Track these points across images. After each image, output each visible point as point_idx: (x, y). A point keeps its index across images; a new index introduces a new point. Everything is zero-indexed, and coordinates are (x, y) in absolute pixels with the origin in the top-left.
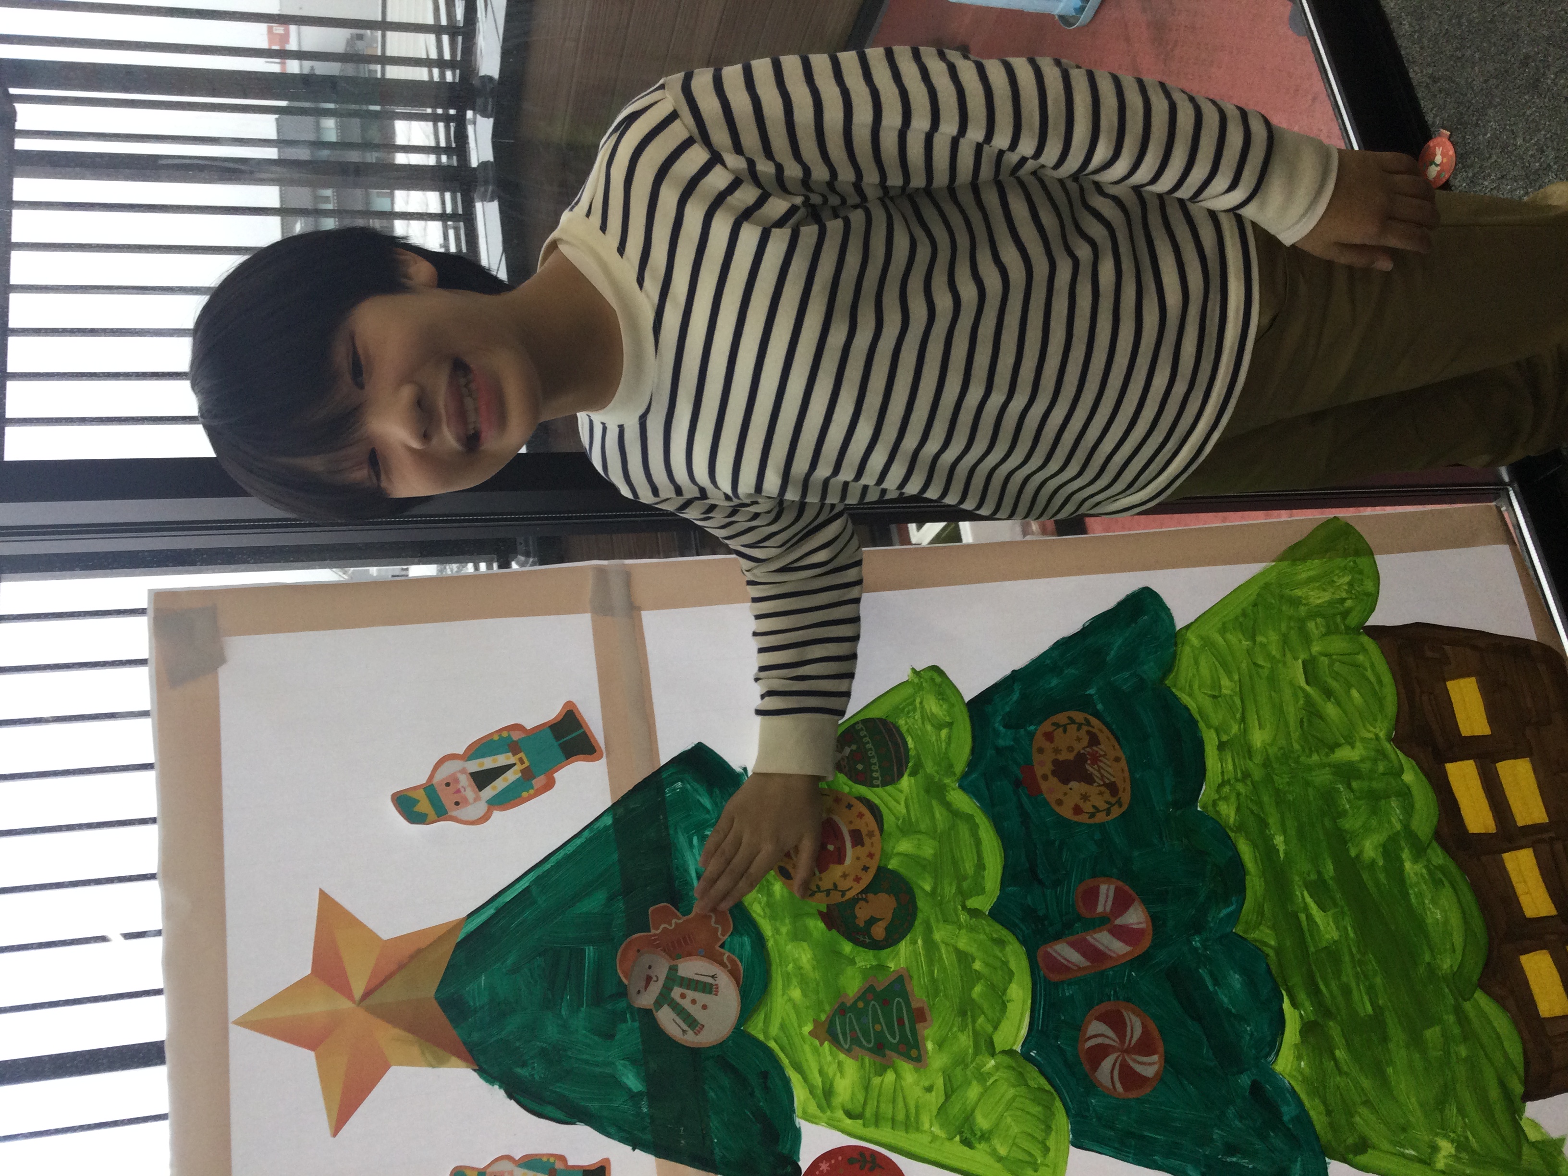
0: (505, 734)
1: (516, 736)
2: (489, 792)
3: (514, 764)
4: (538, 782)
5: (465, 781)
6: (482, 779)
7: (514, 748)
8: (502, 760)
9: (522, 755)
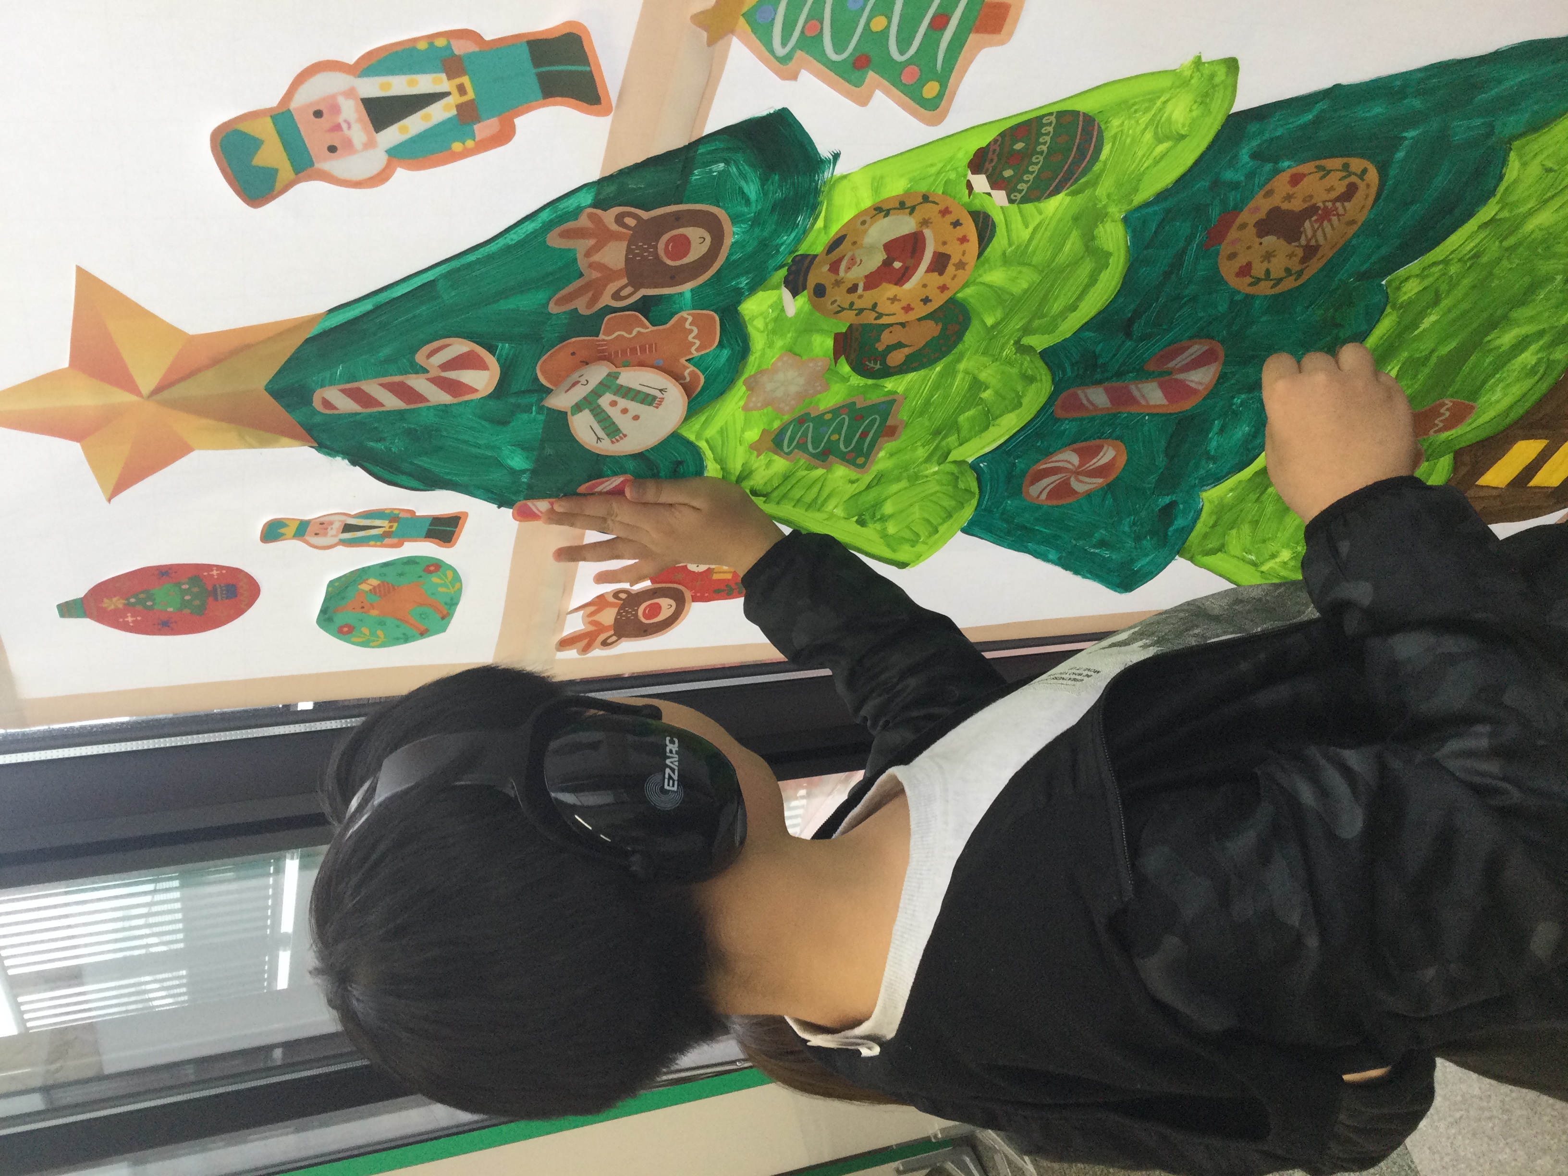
0: (441, 43)
1: (460, 48)
2: (393, 135)
3: (446, 94)
4: (484, 129)
6: (384, 112)
8: (424, 83)
9: (466, 80)
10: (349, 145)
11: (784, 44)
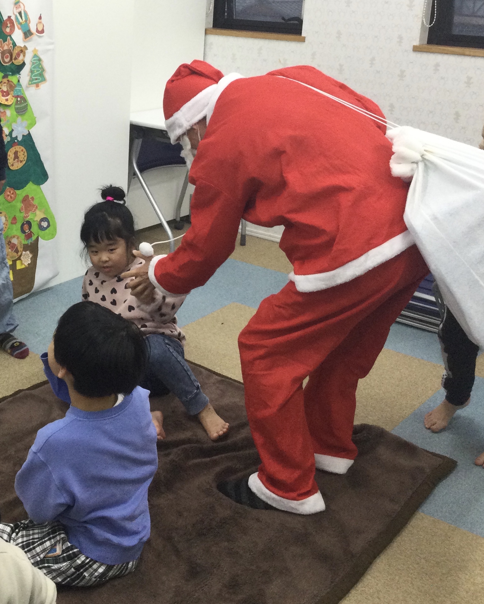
0: (28, 19)
1: (28, 21)
2: (18, 15)
3: (22, 20)
5: (19, 10)
6: (20, 13)
7: (26, 21)
8: (23, 18)
9: (24, 23)
10: (17, 10)
11: (33, 60)
